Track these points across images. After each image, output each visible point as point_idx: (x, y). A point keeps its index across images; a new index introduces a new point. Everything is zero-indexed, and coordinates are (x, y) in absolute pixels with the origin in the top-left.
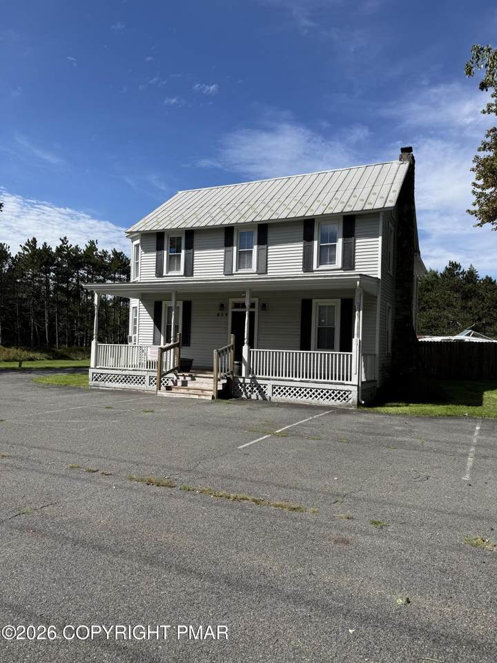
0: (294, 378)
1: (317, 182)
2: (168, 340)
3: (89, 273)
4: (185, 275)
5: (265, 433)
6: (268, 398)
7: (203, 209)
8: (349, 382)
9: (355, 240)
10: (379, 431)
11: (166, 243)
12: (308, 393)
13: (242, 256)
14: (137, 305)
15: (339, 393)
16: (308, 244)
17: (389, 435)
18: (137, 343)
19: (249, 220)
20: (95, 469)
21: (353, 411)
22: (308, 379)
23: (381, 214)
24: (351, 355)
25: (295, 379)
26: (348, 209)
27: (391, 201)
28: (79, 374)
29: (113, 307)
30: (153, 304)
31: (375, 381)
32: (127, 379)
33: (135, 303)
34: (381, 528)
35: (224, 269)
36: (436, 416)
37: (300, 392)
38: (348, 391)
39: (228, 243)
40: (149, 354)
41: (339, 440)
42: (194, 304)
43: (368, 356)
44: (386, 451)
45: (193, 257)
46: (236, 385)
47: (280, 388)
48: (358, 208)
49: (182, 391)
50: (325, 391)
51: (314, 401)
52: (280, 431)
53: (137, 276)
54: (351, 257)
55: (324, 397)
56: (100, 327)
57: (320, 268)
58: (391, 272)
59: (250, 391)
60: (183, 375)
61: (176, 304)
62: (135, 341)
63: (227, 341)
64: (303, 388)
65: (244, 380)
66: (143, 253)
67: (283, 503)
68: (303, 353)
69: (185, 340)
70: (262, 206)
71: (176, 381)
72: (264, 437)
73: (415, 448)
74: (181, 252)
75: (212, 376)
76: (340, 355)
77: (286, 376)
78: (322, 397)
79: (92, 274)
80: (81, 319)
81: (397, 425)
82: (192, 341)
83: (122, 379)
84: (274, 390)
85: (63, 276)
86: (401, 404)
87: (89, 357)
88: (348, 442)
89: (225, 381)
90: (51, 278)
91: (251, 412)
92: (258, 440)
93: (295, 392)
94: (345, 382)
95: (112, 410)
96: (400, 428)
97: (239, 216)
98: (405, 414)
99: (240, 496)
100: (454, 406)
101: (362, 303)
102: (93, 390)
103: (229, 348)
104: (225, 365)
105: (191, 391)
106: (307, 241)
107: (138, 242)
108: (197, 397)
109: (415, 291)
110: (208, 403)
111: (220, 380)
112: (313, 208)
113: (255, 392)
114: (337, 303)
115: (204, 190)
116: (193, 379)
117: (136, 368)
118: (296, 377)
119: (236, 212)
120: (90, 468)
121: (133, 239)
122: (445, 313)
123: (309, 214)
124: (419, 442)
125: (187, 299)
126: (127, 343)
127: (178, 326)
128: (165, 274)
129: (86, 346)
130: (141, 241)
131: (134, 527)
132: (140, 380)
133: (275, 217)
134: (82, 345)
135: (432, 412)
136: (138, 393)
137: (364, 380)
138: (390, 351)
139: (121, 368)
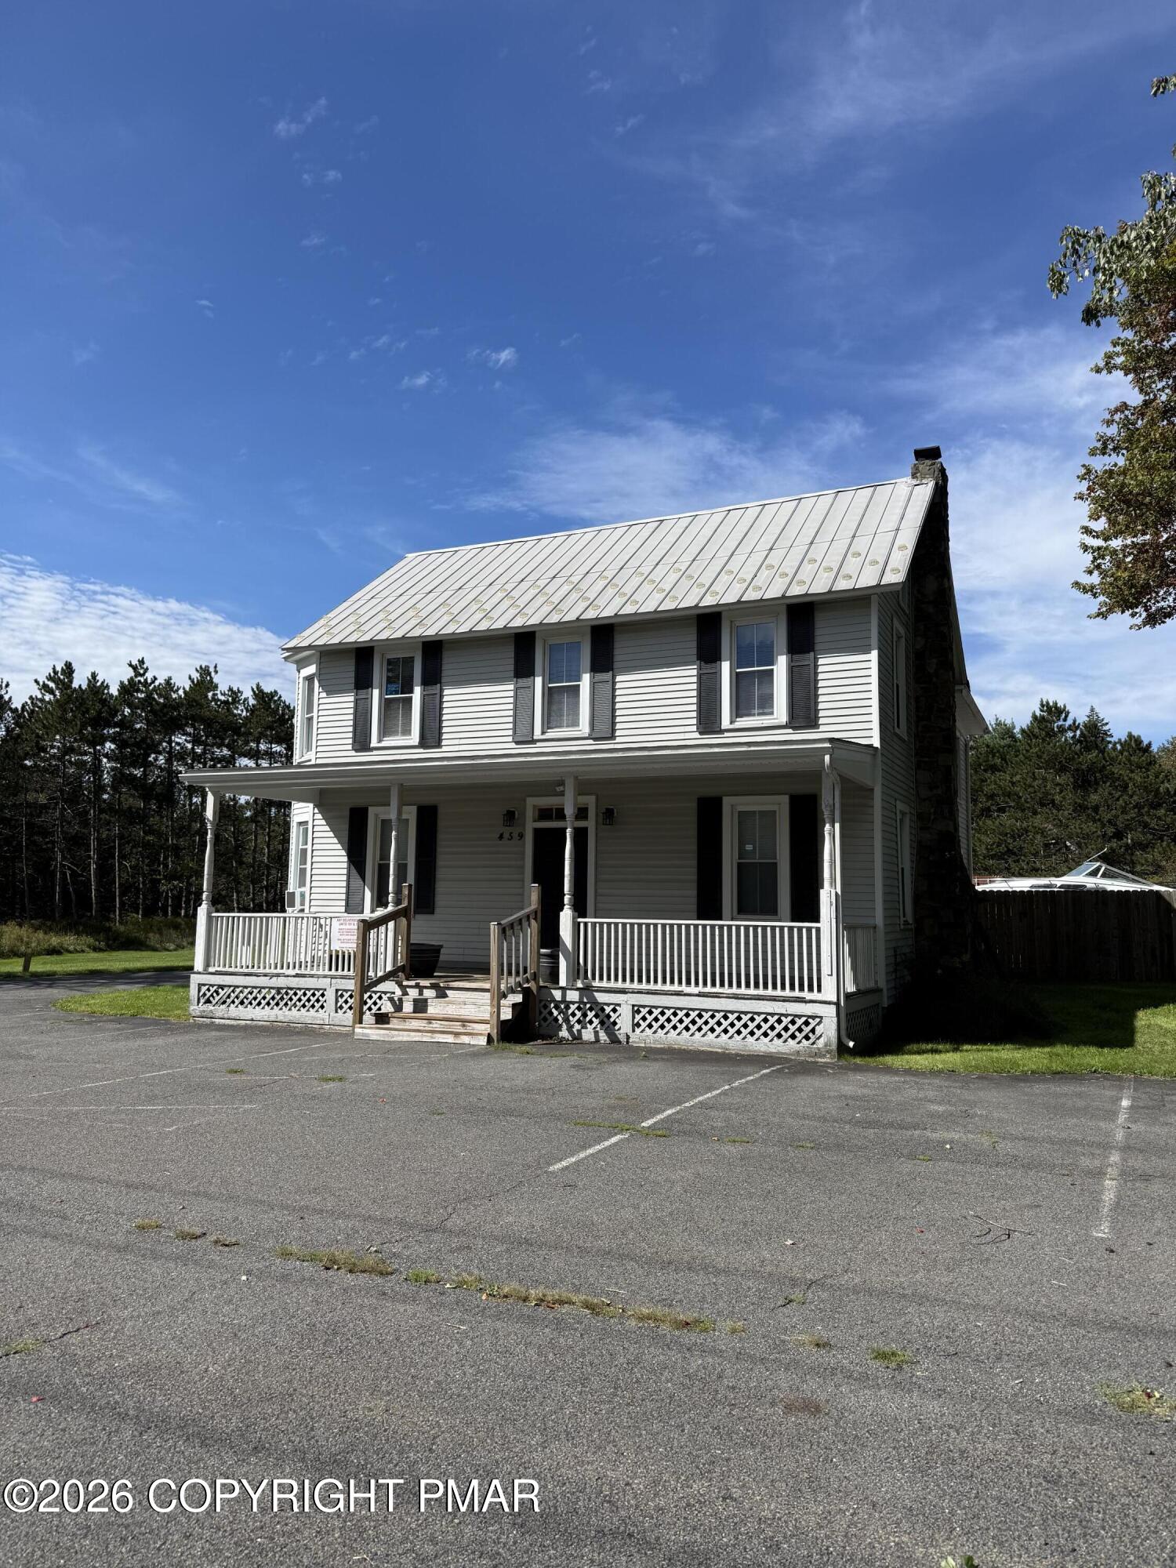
0: (684, 988)
1: (725, 529)
2: (380, 900)
3: (196, 741)
4: (424, 743)
5: (615, 1129)
6: (622, 1038)
7: (462, 593)
8: (815, 996)
9: (816, 660)
10: (890, 1117)
11: (378, 673)
12: (719, 1024)
13: (556, 696)
14: (307, 817)
15: (793, 1022)
16: (709, 668)
17: (915, 1127)
18: (306, 907)
19: (571, 616)
20: (198, 1231)
21: (826, 1065)
22: (717, 989)
23: (874, 600)
24: (818, 930)
25: (687, 990)
26: (796, 590)
27: (896, 570)
28: (168, 986)
29: (253, 819)
30: (347, 813)
31: (876, 991)
32: (281, 997)
33: (302, 812)
34: (899, 1368)
35: (514, 729)
36: (1025, 1073)
37: (700, 1022)
38: (813, 1017)
39: (523, 669)
40: (335, 934)
41: (795, 1142)
42: (441, 811)
43: (859, 932)
44: (907, 1167)
45: (441, 702)
46: (546, 1007)
47: (650, 1013)
48: (820, 587)
49: (415, 1024)
50: (758, 1019)
51: (734, 1044)
52: (650, 1122)
53: (309, 749)
54: (809, 699)
55: (758, 1033)
56: (219, 868)
57: (737, 725)
58: (903, 731)
59: (579, 1022)
60: (417, 986)
61: (400, 813)
62: (303, 903)
63: (521, 899)
64: (707, 1011)
65: (564, 995)
66: (324, 695)
67: (659, 1310)
68: (704, 927)
69: (424, 900)
70: (601, 584)
71: (400, 1000)
72: (614, 1140)
73: (978, 1157)
74: (411, 691)
75: (487, 986)
76: (791, 929)
77: (664, 982)
78: (752, 1033)
79: (205, 744)
80: (176, 849)
81: (932, 1098)
82: (441, 900)
83: (268, 997)
84: (638, 1017)
85: (136, 750)
86: (940, 1047)
87: (193, 944)
88: (817, 1147)
89: (518, 998)
90: (106, 756)
91: (580, 1075)
92: (598, 1147)
93: (687, 1021)
94: (806, 995)
95: (244, 1077)
96: (941, 1109)
97: (546, 609)
98: (952, 1072)
99: (553, 1294)
100: (1067, 1048)
101: (837, 805)
102: (200, 1026)
103: (528, 917)
104: (517, 957)
105: (436, 1025)
106: (706, 663)
107: (311, 670)
108: (450, 1039)
109: (962, 773)
110: (476, 1054)
111: (505, 996)
112: (717, 587)
113: (591, 1022)
114: (780, 805)
115: (467, 551)
116: (441, 994)
117: (303, 971)
118: (688, 983)
119: (540, 599)
120: (186, 1228)
121: (301, 664)
122: (1037, 821)
123: (709, 601)
124: (986, 1141)
125: (428, 800)
126: (283, 911)
127: (406, 865)
128: (374, 743)
129: (186, 915)
130: (319, 669)
131: (290, 1382)
132: (313, 1000)
133: (629, 609)
134: (176, 913)
135: (1014, 1064)
136: (308, 1032)
137: (851, 988)
138: (910, 918)
139: (267, 971)
